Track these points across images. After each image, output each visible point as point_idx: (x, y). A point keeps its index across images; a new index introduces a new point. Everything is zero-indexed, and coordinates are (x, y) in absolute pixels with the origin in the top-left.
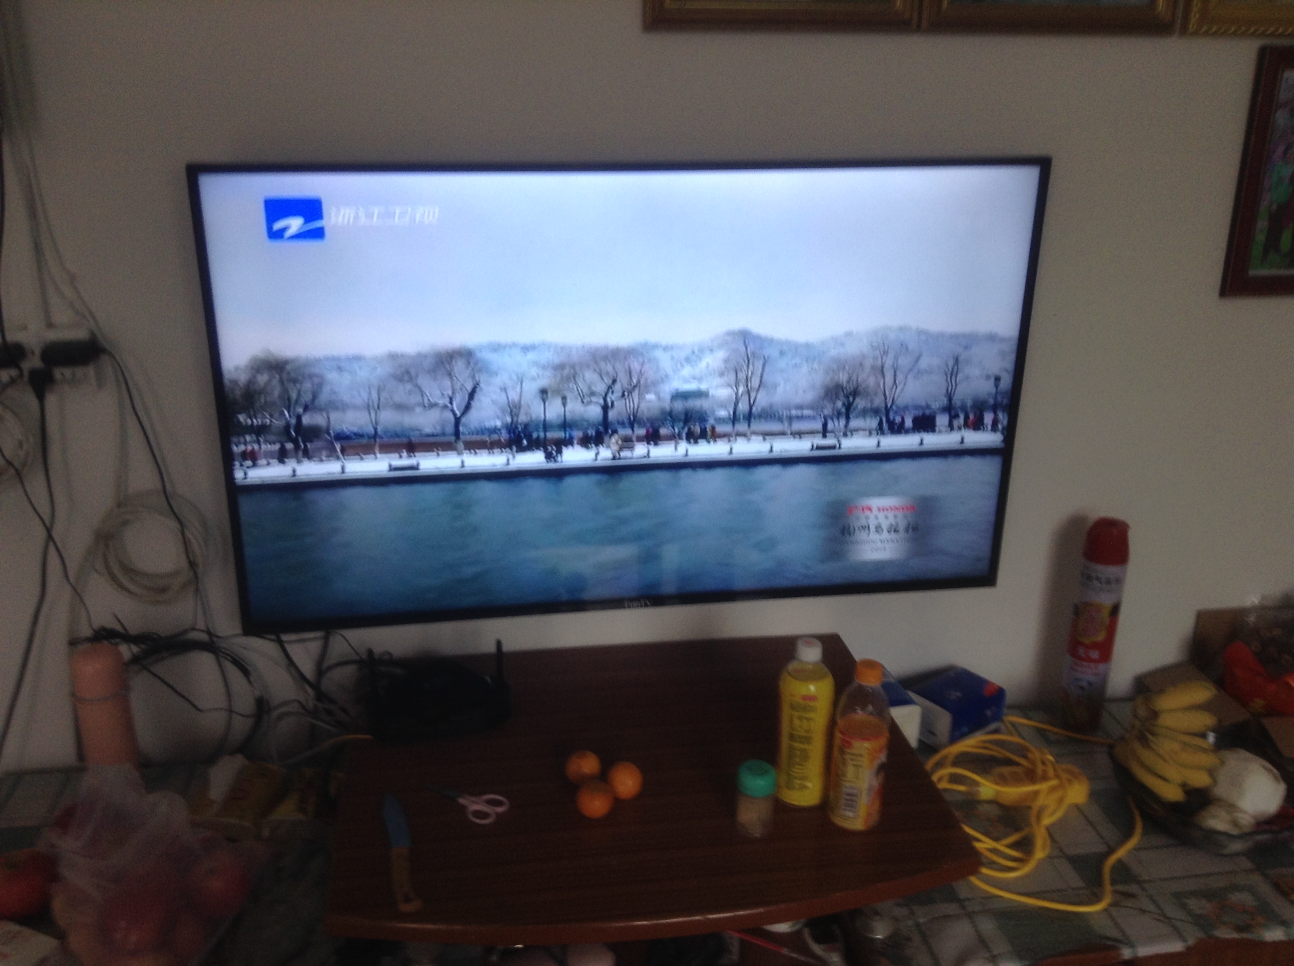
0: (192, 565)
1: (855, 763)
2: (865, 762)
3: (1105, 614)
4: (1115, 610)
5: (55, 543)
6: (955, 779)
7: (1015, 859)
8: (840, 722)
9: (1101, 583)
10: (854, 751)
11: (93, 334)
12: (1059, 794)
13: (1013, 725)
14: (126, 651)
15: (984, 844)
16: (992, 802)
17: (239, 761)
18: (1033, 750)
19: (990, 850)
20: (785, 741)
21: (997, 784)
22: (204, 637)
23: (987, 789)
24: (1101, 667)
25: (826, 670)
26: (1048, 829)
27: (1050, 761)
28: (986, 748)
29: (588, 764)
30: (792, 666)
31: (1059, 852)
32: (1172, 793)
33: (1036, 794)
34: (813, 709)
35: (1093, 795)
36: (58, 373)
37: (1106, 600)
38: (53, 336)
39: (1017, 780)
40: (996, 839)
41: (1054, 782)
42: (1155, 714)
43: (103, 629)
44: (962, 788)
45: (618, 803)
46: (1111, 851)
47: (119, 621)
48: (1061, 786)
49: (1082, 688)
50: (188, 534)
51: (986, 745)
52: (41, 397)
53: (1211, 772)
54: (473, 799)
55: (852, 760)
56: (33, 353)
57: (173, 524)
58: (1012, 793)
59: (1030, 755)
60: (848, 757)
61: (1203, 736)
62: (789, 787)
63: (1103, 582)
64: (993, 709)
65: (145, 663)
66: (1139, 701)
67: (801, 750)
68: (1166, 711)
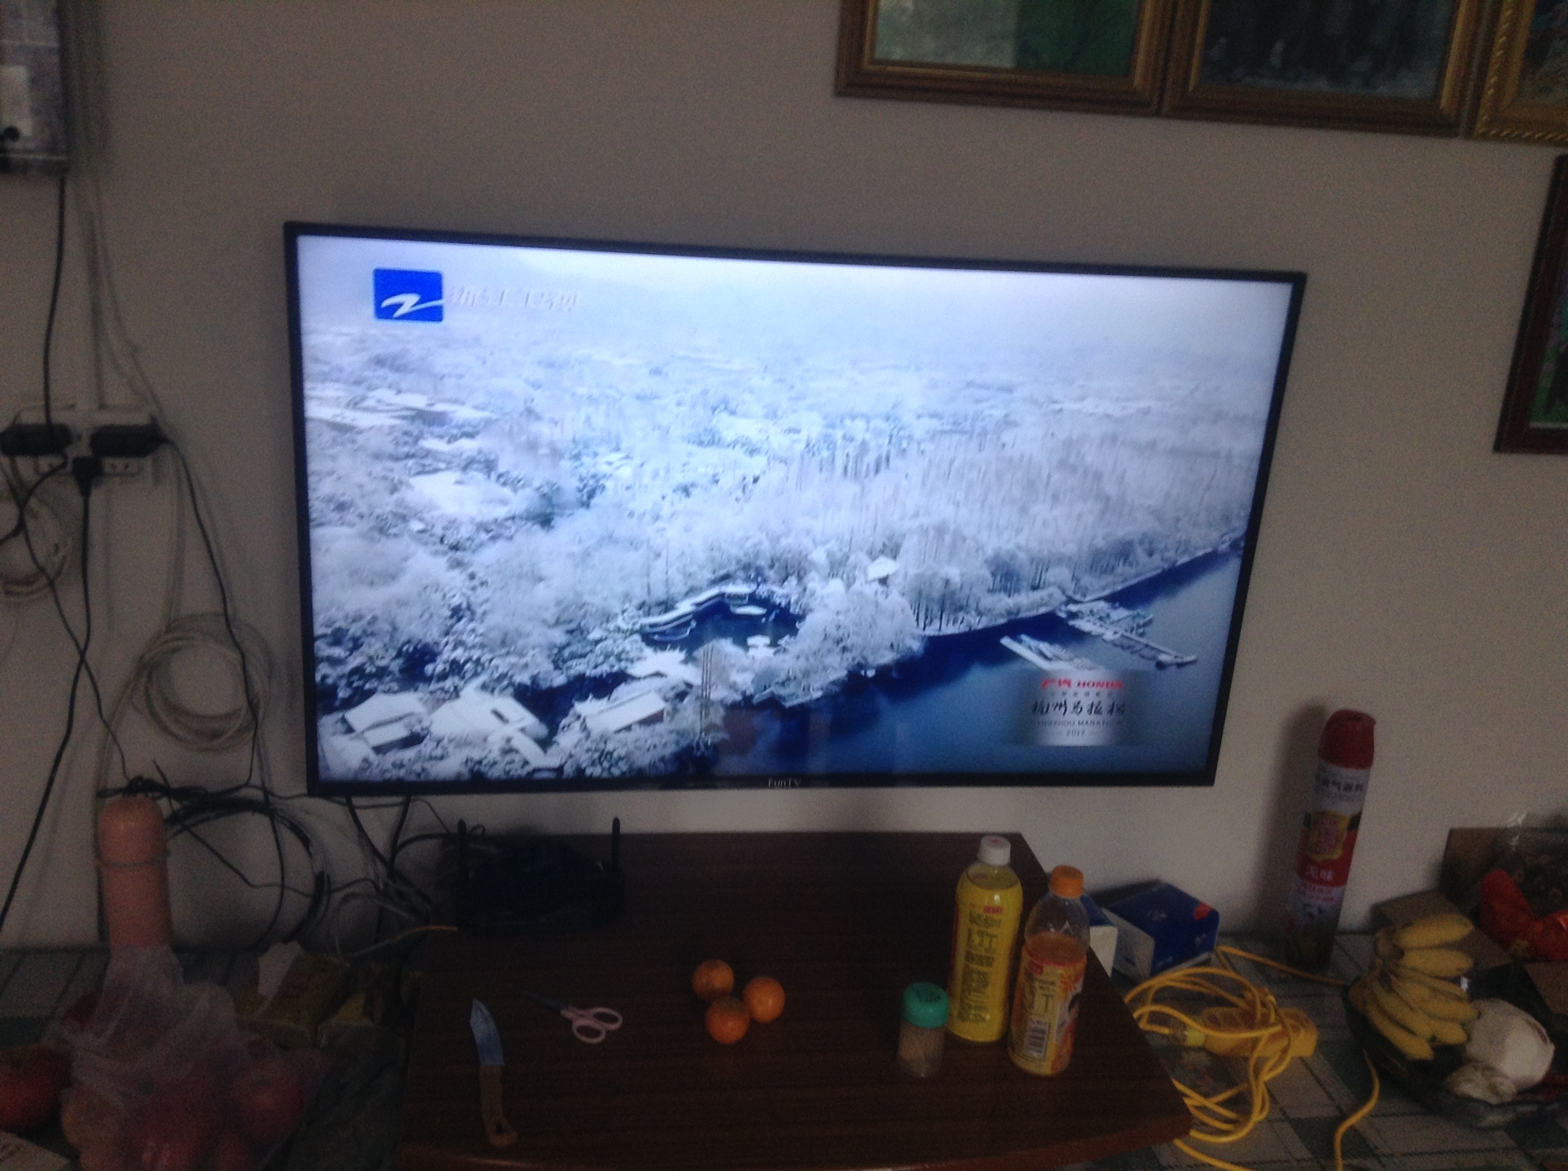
0: (253, 706)
1: (1047, 993)
2: (1058, 990)
3: (1343, 825)
4: (1355, 822)
5: (88, 668)
6: (1157, 1018)
7: (1227, 1121)
8: (1029, 941)
9: (1339, 789)
10: (1043, 977)
11: (153, 420)
12: (1283, 1043)
13: (1226, 955)
14: (165, 806)
15: (1193, 1100)
16: (1201, 1049)
17: (294, 949)
18: (1252, 987)
19: (1197, 1107)
20: (960, 962)
21: (1206, 1026)
22: (259, 795)
23: (1196, 1033)
24: (1336, 891)
25: (1014, 877)
26: (1267, 1084)
27: (1270, 1001)
28: (1195, 984)
29: (721, 977)
30: (974, 869)
31: (1281, 1114)
32: (1418, 1049)
33: (1255, 1042)
34: (998, 923)
35: (1322, 1046)
36: (109, 463)
37: (1344, 809)
38: (106, 419)
39: (1232, 1024)
40: (1206, 1095)
41: (1278, 1029)
42: (1401, 953)
43: (139, 778)
44: (1166, 1031)
45: (755, 1026)
46: (1343, 1117)
47: (158, 768)
48: (1284, 1034)
49: (1311, 915)
50: (250, 668)
51: (1196, 980)
52: (86, 493)
53: (1466, 1026)
54: (582, 1012)
55: (1041, 988)
56: (79, 437)
57: (234, 656)
58: (1226, 1039)
59: (1248, 995)
60: (1037, 984)
61: (1456, 981)
62: (963, 1017)
63: (1342, 787)
64: (1204, 936)
65: (187, 823)
66: (1380, 934)
67: (979, 973)
68: (1411, 949)
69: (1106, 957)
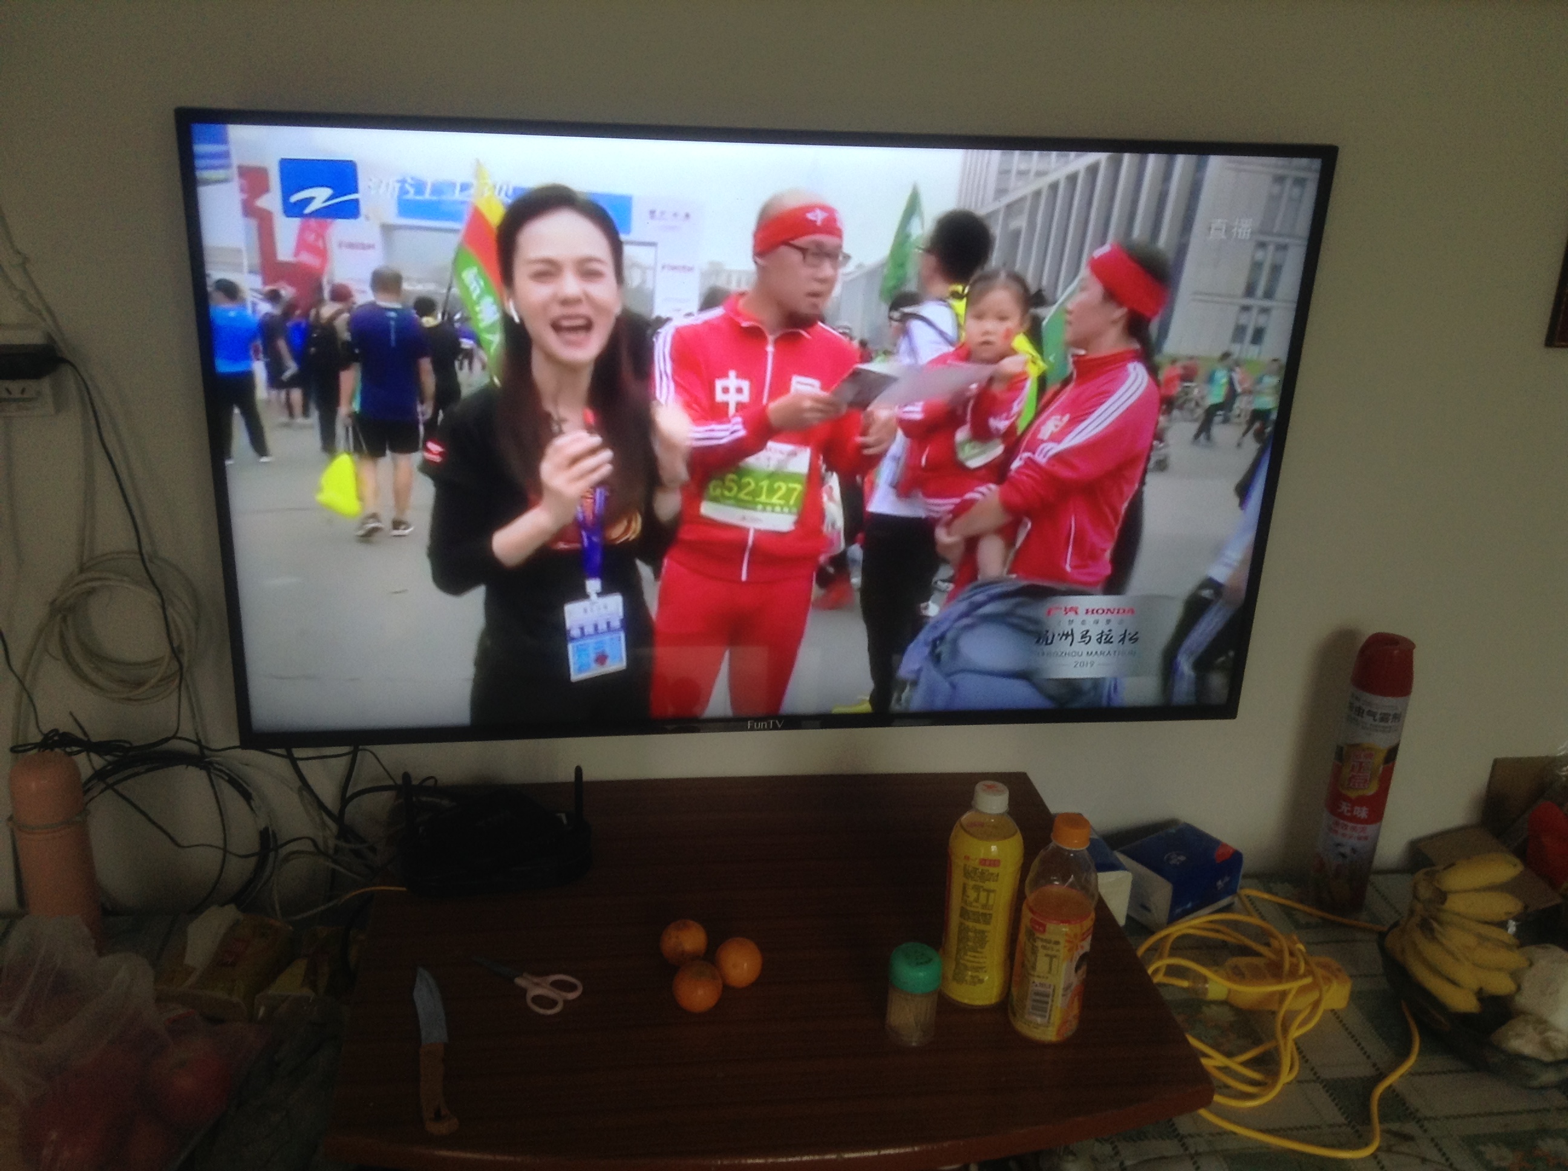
0: (176, 653)
1: (1050, 952)
2: (1062, 950)
3: (1379, 758)
4: (1392, 754)
6: (1174, 971)
7: (1253, 1083)
8: (1031, 897)
9: (1375, 720)
10: (1046, 936)
11: (50, 337)
12: (1313, 996)
13: (1250, 899)
14: (86, 764)
15: (1214, 1061)
16: (1224, 1003)
17: (231, 912)
18: (1280, 936)
19: (1219, 1068)
20: (955, 919)
21: (1229, 979)
22: (191, 748)
23: (1217, 986)
24: (1370, 829)
25: (1012, 824)
26: (1296, 1042)
27: (1300, 950)
28: (1218, 931)
29: (691, 939)
30: (966, 817)
31: (1310, 1075)
32: (1463, 1001)
33: (1284, 995)
34: (995, 877)
35: (1355, 997)
36: (3, 389)
37: (1380, 741)
39: (1257, 975)
40: (1229, 1055)
41: (1308, 980)
42: (1442, 896)
43: (55, 732)
44: (1185, 984)
45: (728, 992)
46: (1381, 1076)
47: (76, 720)
48: (1314, 986)
49: (1343, 856)
50: (171, 611)
51: (1216, 927)
53: (1516, 976)
54: (536, 980)
55: (1044, 947)
57: (152, 597)
58: (1250, 992)
59: (1275, 943)
60: (1039, 944)
61: (1503, 925)
62: (959, 978)
63: (1378, 717)
64: (1227, 879)
65: (110, 780)
66: (1420, 875)
67: (976, 931)
68: (1456, 892)
69: (1119, 907)
